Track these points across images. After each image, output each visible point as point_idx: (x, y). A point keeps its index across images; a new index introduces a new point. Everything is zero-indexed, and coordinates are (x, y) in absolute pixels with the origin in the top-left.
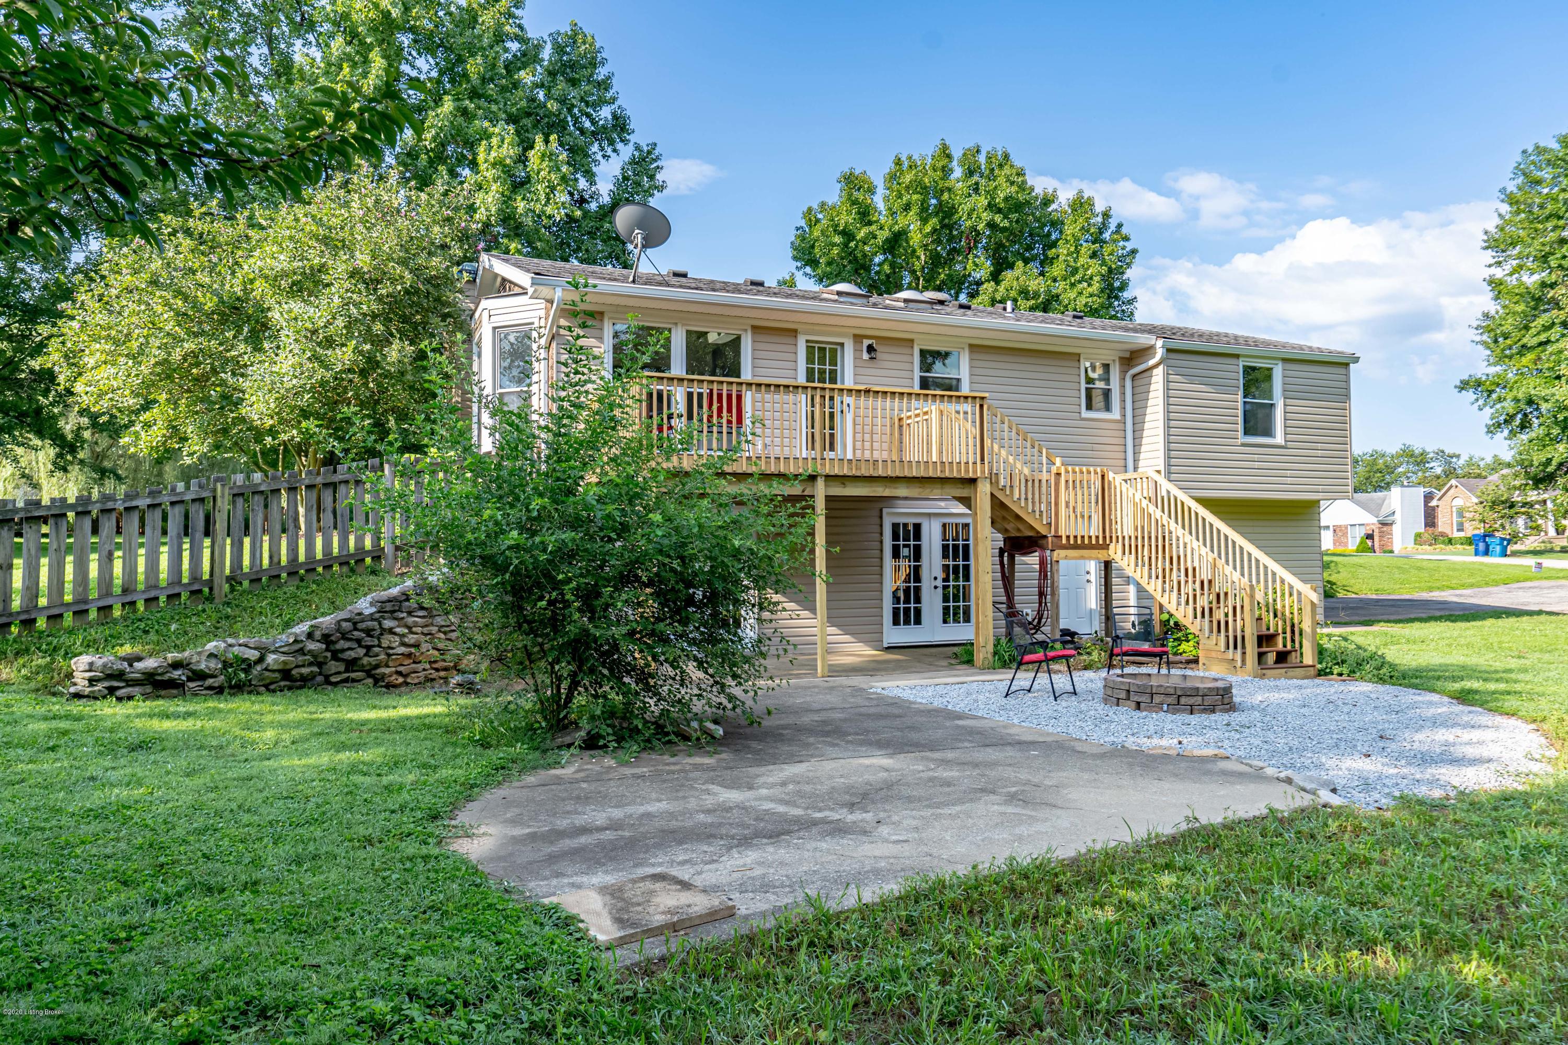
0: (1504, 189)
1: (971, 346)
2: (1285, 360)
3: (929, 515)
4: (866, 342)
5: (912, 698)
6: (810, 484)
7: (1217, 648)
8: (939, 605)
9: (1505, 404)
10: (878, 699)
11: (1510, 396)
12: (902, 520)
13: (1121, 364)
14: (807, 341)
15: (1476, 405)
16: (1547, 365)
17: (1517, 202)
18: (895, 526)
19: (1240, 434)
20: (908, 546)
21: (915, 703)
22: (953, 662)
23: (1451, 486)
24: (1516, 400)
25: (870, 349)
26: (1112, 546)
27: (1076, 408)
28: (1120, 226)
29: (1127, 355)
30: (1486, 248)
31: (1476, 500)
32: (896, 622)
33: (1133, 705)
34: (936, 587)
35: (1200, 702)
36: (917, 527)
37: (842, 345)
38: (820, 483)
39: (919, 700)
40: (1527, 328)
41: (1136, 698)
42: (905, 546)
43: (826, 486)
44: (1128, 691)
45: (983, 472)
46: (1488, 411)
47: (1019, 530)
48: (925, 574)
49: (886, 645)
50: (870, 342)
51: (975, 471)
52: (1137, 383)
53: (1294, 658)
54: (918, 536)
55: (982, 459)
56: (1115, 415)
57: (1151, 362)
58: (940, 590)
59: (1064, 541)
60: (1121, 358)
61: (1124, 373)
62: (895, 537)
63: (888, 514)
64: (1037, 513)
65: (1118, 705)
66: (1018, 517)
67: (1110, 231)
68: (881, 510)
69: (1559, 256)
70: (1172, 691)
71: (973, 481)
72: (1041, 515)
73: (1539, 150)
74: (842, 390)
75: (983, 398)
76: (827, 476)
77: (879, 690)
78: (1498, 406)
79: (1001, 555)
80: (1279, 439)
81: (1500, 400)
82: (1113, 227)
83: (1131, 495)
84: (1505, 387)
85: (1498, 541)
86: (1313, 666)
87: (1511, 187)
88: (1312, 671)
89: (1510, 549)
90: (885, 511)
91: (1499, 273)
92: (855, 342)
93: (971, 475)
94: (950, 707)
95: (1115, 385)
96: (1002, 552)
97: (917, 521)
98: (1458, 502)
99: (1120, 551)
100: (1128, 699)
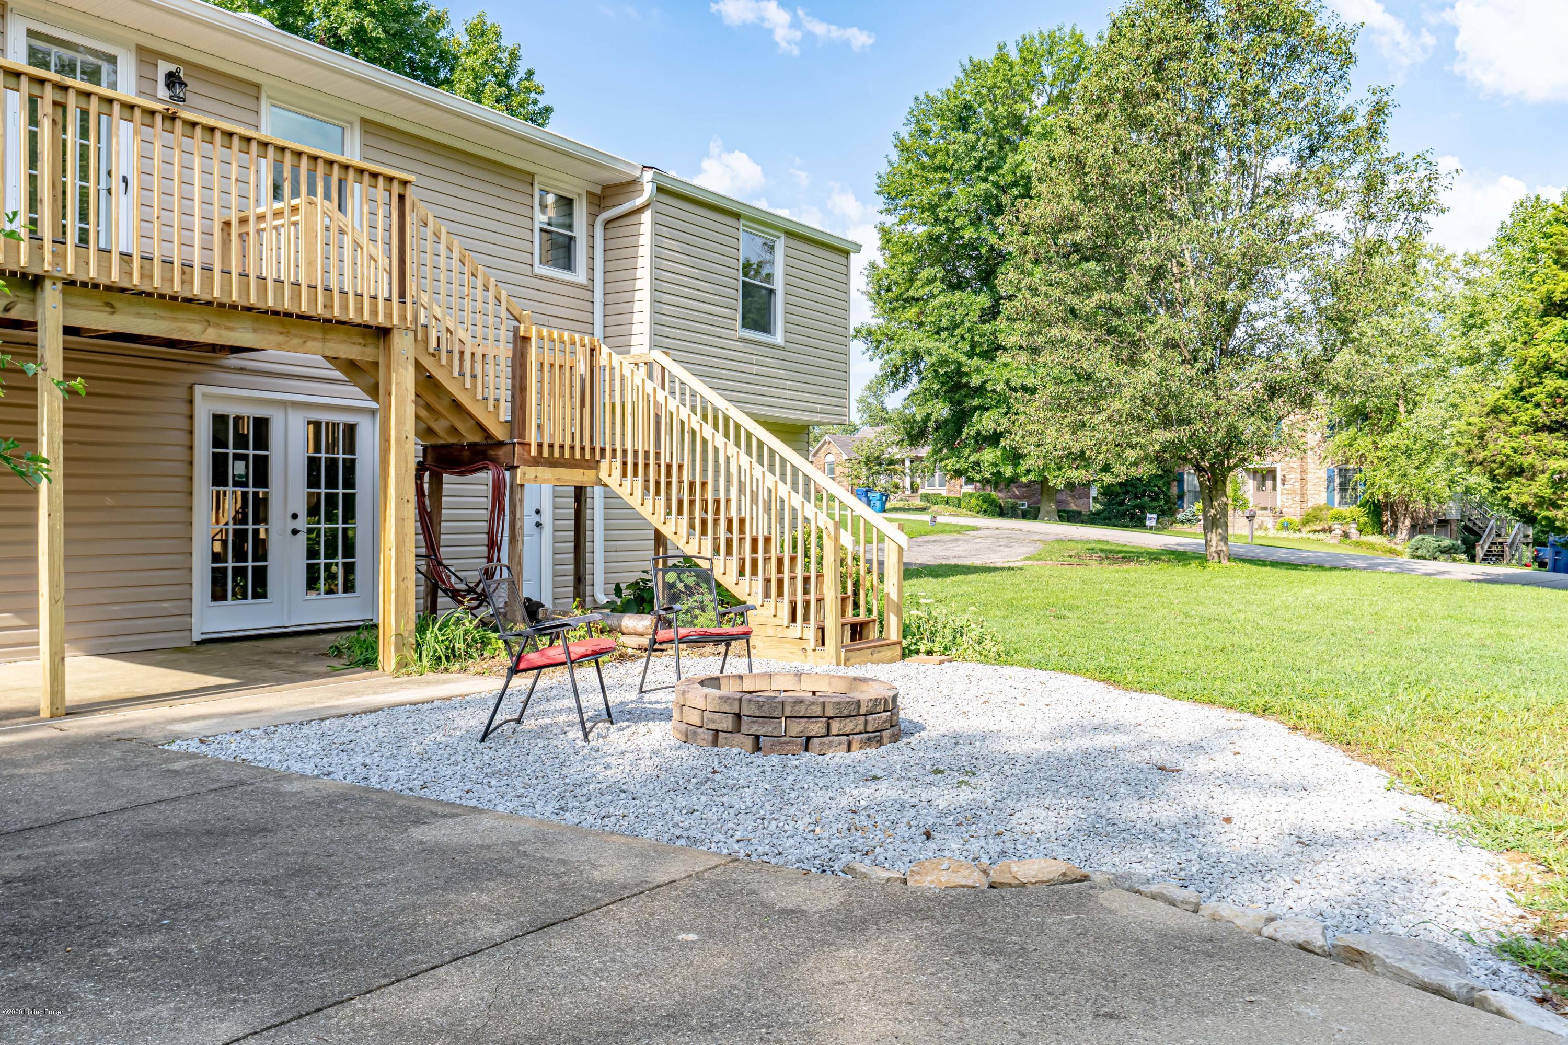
0: (898, 133)
1: (364, 121)
2: (789, 234)
3: (284, 404)
4: (164, 68)
5: (276, 762)
6: (26, 295)
7: (776, 621)
8: (301, 562)
9: (893, 355)
10: (191, 772)
11: (898, 347)
12: (232, 410)
13: (590, 203)
14: (31, 33)
15: (867, 355)
16: (929, 319)
17: (908, 150)
18: (219, 420)
19: (738, 324)
20: (245, 458)
21: (288, 777)
22: (336, 663)
23: (825, 442)
24: (904, 352)
25: (172, 80)
26: (604, 465)
27: (526, 258)
28: (530, 73)
29: (598, 190)
30: (879, 193)
31: (845, 457)
32: (218, 595)
33: (749, 742)
34: (295, 532)
35: (860, 728)
36: (262, 425)
37: (112, 60)
38: (51, 295)
39: (296, 767)
40: (912, 281)
41: (755, 729)
42: (237, 457)
43: (66, 304)
44: (738, 716)
45: (403, 318)
46: (878, 362)
47: (454, 430)
48: (275, 510)
49: (197, 637)
50: (173, 68)
51: (389, 316)
52: (611, 233)
53: (874, 633)
54: (262, 440)
55: (402, 295)
56: (580, 276)
57: (639, 201)
58: (302, 538)
59: (533, 452)
60: (589, 194)
61: (593, 216)
62: (219, 441)
63: (204, 395)
64: (491, 402)
65: (715, 743)
66: (456, 405)
67: (518, 77)
68: (191, 387)
69: (945, 208)
70: (817, 710)
71: (384, 333)
72: (496, 407)
73: (931, 100)
74: (110, 101)
75: (405, 183)
76: (70, 283)
77: (194, 746)
78: (886, 357)
79: (419, 477)
80: (779, 338)
81: (889, 351)
82: (521, 72)
83: (638, 381)
84: (892, 339)
85: (878, 496)
86: (900, 643)
87: (905, 133)
88: (898, 651)
89: (888, 505)
90: (199, 390)
91: (890, 220)
92: (141, 62)
93: (381, 320)
94: (374, 782)
95: (580, 231)
96: (421, 468)
97: (261, 413)
98: (830, 458)
99: (617, 473)
100: (737, 729)
